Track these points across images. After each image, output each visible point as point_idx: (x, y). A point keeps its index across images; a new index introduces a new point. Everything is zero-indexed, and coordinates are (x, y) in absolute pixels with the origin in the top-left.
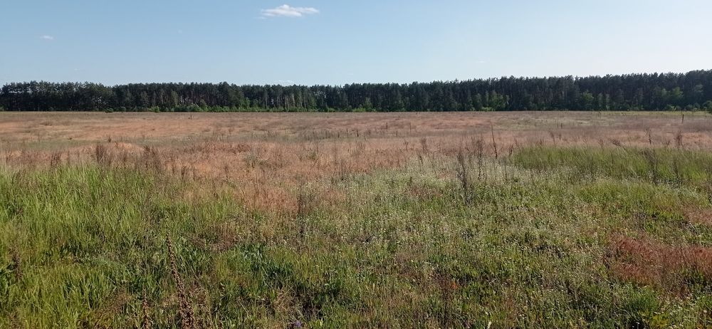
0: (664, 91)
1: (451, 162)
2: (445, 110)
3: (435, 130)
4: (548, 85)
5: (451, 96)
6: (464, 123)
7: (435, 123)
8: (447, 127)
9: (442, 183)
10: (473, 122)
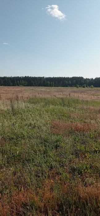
0: (67, 82)
1: (9, 102)
2: (8, 86)
3: (5, 92)
4: (38, 79)
5: (10, 81)
6: (14, 90)
7: (4, 90)
8: (9, 91)
9: (6, 109)
10: (17, 89)
